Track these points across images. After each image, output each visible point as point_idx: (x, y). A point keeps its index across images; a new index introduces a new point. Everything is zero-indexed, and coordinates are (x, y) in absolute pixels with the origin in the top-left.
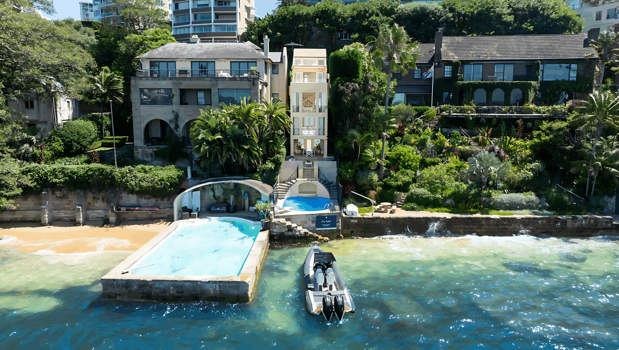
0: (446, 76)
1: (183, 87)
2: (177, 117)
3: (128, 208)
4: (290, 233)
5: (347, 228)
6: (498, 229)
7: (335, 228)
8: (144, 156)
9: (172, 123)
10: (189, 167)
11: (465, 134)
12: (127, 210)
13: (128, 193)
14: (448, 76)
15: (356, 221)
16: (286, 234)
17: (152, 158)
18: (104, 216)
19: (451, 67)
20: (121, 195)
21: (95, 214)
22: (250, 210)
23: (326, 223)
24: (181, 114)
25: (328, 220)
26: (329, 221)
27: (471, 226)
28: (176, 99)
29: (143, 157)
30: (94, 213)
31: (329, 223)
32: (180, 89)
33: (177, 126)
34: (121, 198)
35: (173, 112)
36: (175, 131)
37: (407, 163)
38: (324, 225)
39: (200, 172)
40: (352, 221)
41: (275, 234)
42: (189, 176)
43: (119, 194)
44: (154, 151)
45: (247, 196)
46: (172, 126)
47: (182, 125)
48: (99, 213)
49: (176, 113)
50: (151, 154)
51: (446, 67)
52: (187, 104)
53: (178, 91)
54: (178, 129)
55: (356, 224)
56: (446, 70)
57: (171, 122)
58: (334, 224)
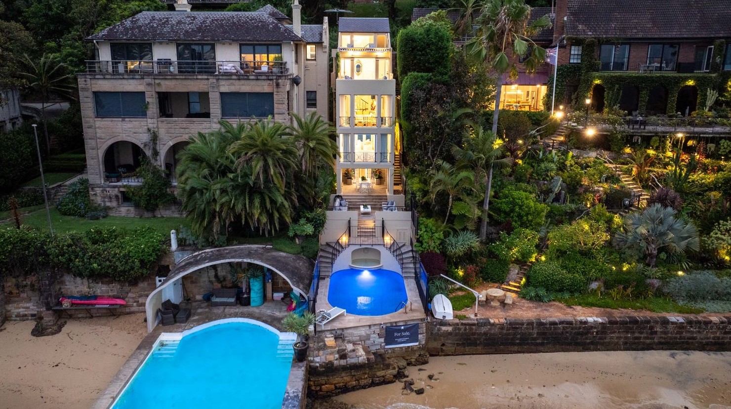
0: (572, 61)
1: (163, 89)
2: (155, 138)
3: (75, 301)
4: (343, 362)
5: (435, 340)
6: (681, 338)
7: (417, 344)
8: (106, 200)
9: (147, 147)
10: (173, 231)
11: (608, 160)
12: (72, 304)
13: (74, 275)
14: (575, 61)
15: (450, 329)
16: (336, 363)
17: (118, 202)
18: (36, 312)
19: (581, 48)
20: (63, 279)
21: (21, 310)
22: (275, 298)
23: (401, 337)
24: (162, 133)
25: (404, 330)
26: (408, 334)
27: (637, 335)
28: (153, 108)
29: (104, 202)
30: (19, 308)
31: (407, 336)
32: (159, 93)
33: (156, 153)
34: (62, 283)
35: (149, 130)
36: (153, 161)
37: (525, 218)
38: (399, 340)
39: (190, 240)
40: (444, 328)
41: (318, 365)
42: (174, 246)
43: (60, 277)
44: (121, 192)
45: (270, 277)
46: (149, 153)
47: (163, 151)
48: (28, 308)
49: (154, 132)
50: (117, 196)
51: (573, 48)
52: (171, 116)
53: (155, 96)
54: (158, 157)
55: (450, 334)
56: (572, 52)
57: (145, 145)
58: (414, 338)
